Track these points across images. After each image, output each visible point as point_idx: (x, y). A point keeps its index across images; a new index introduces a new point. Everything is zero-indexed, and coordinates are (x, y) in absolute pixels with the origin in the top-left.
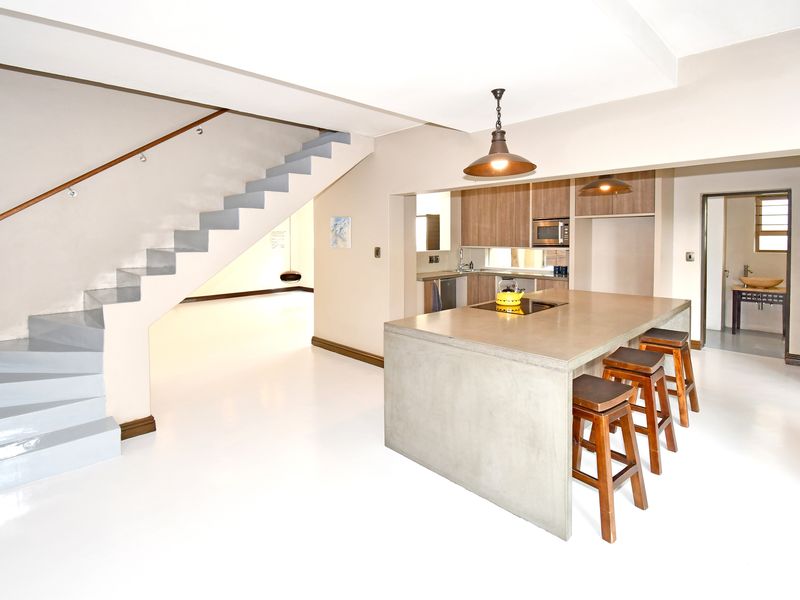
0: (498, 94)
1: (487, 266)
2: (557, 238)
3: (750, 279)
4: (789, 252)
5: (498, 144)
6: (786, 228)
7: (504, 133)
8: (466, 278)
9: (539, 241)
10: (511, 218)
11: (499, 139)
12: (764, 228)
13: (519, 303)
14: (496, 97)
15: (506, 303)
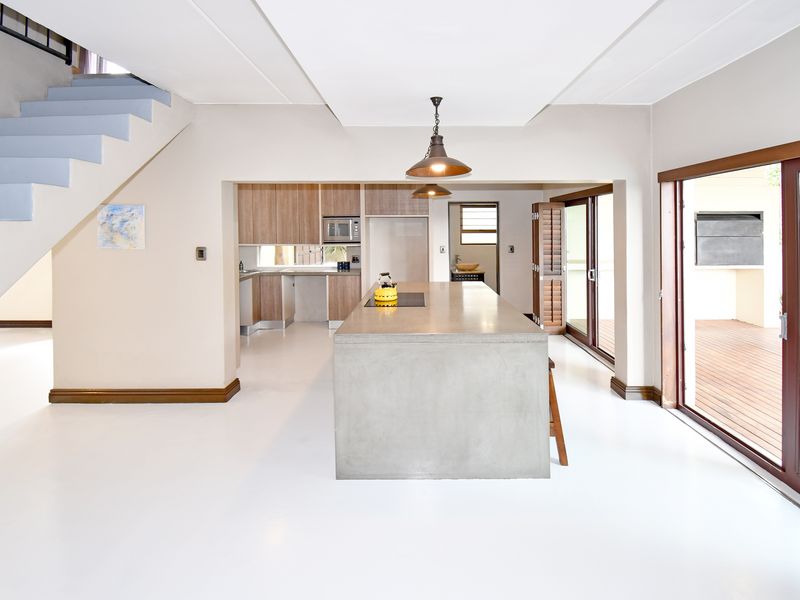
0: (436, 101)
1: (258, 266)
2: (348, 235)
3: (461, 265)
4: (498, 245)
5: (438, 148)
6: (495, 228)
7: (442, 138)
8: (251, 280)
9: (329, 239)
10: (294, 214)
11: (437, 142)
12: (464, 228)
13: (396, 297)
14: (435, 104)
15: (386, 299)
